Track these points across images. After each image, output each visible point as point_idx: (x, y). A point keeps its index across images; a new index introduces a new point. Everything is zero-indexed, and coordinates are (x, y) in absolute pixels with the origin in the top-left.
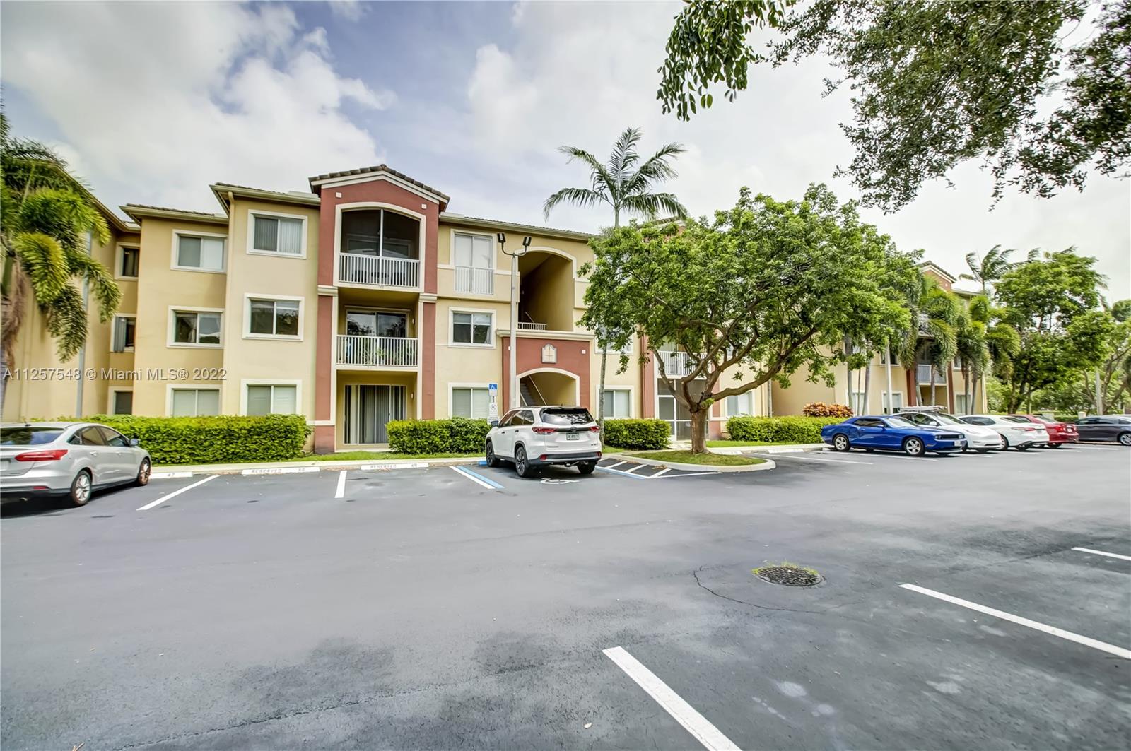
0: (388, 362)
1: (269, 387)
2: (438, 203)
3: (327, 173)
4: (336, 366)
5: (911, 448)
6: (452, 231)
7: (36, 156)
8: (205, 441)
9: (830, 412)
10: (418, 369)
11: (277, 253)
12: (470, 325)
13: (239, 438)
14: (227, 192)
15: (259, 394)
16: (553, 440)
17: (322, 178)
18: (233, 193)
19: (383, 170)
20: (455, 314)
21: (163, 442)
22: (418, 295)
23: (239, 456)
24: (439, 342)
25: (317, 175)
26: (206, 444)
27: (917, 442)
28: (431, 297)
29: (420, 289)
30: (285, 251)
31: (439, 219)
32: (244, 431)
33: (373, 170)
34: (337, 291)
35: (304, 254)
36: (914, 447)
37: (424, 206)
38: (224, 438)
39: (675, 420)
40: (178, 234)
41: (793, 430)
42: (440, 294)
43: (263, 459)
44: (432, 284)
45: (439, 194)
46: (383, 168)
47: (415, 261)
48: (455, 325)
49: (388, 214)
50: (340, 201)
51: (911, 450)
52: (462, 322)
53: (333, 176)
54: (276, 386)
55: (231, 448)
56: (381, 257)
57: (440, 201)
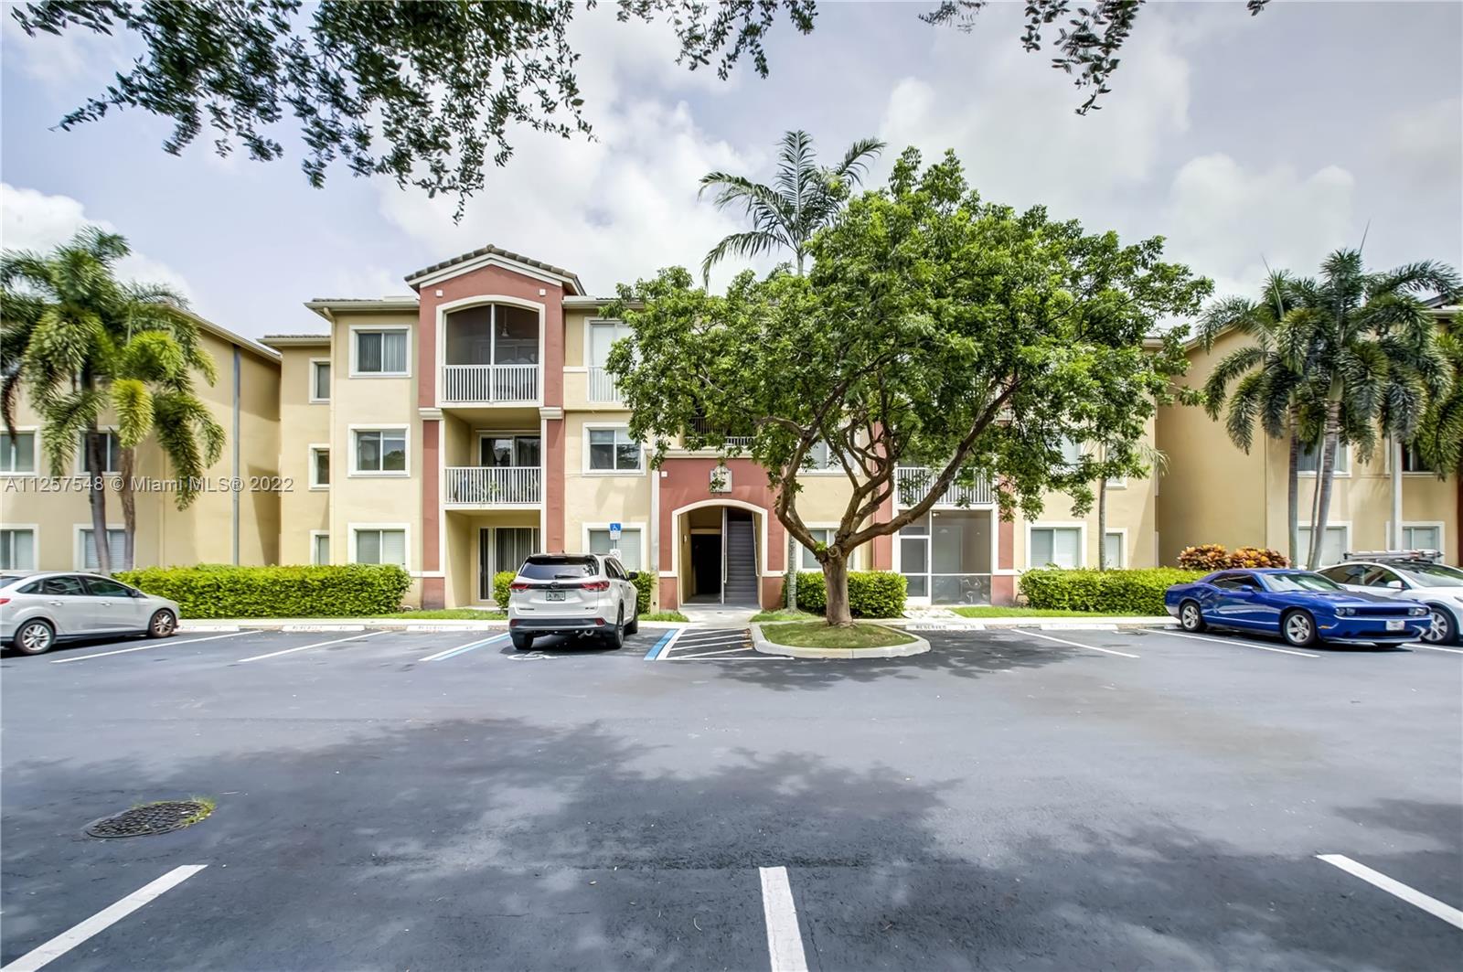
0: (509, 499)
1: (377, 532)
2: (560, 284)
3: (424, 267)
4: (445, 504)
5: (1295, 630)
6: (587, 321)
7: (160, 298)
8: (281, 592)
9: (1233, 561)
10: (542, 506)
11: (382, 373)
12: (612, 446)
13: (314, 590)
14: (323, 308)
15: (367, 541)
16: (526, 601)
17: (419, 274)
18: (329, 309)
19: (490, 252)
20: (592, 432)
21: (244, 593)
22: (537, 409)
23: (318, 611)
24: (569, 469)
25: (413, 272)
26: (282, 596)
27: (1305, 621)
28: (556, 413)
29: (539, 403)
30: (392, 370)
31: (563, 306)
32: (316, 583)
33: (478, 254)
34: (441, 413)
35: (409, 372)
36: (1299, 629)
37: (543, 292)
38: (299, 590)
39: (929, 574)
40: (316, 363)
41: (1135, 593)
42: (566, 407)
43: (342, 614)
44: (555, 394)
45: (560, 273)
46: (490, 249)
47: (533, 366)
48: (592, 446)
49: (501, 308)
50: (441, 300)
51: (1295, 634)
52: (600, 440)
53: (431, 270)
54: (384, 531)
55: (307, 601)
56: (492, 366)
57: (563, 283)
